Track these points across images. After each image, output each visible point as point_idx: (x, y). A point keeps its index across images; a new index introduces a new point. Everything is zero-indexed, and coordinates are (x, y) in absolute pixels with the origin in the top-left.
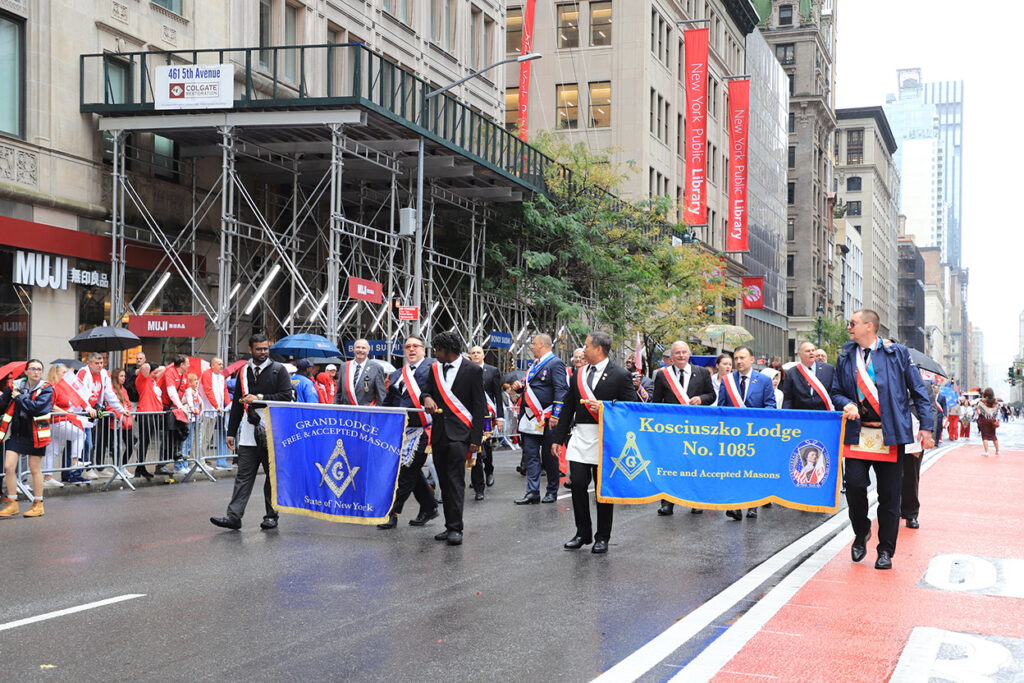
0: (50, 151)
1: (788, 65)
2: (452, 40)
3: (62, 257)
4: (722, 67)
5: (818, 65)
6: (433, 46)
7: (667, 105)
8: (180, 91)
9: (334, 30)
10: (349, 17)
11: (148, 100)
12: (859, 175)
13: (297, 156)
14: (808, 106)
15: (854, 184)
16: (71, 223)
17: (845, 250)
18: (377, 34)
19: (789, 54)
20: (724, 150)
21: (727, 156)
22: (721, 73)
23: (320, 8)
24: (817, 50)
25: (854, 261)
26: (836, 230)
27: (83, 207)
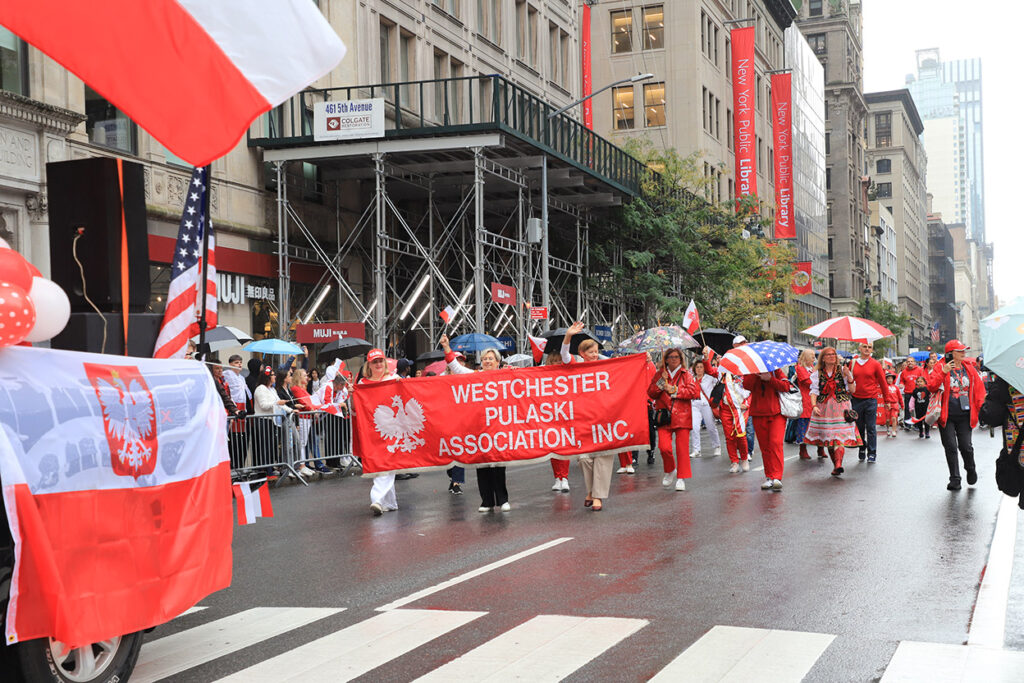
0: (226, 182)
1: (821, 54)
2: (534, 57)
3: (240, 275)
4: (764, 62)
5: (849, 54)
6: (520, 63)
7: (717, 102)
8: (336, 123)
9: (439, 55)
10: (451, 42)
11: (308, 133)
12: (888, 157)
13: (431, 175)
14: (843, 93)
15: (884, 166)
16: (242, 245)
17: (879, 231)
18: (474, 56)
19: (821, 44)
20: (768, 142)
21: (772, 146)
22: (763, 67)
23: (427, 37)
24: (848, 38)
25: (889, 243)
26: (871, 212)
27: (253, 230)
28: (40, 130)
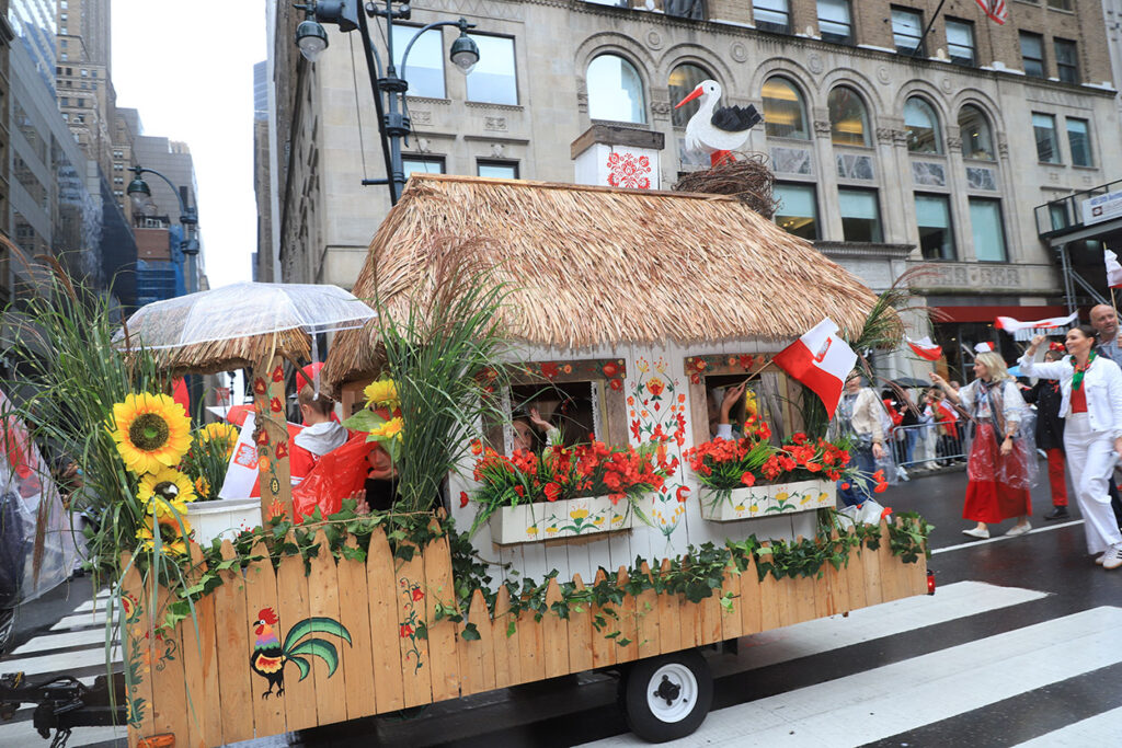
0: (1024, 265)
8: (1099, 211)
11: (1080, 222)
16: (1042, 301)
27: (1048, 291)
28: (889, 259)
